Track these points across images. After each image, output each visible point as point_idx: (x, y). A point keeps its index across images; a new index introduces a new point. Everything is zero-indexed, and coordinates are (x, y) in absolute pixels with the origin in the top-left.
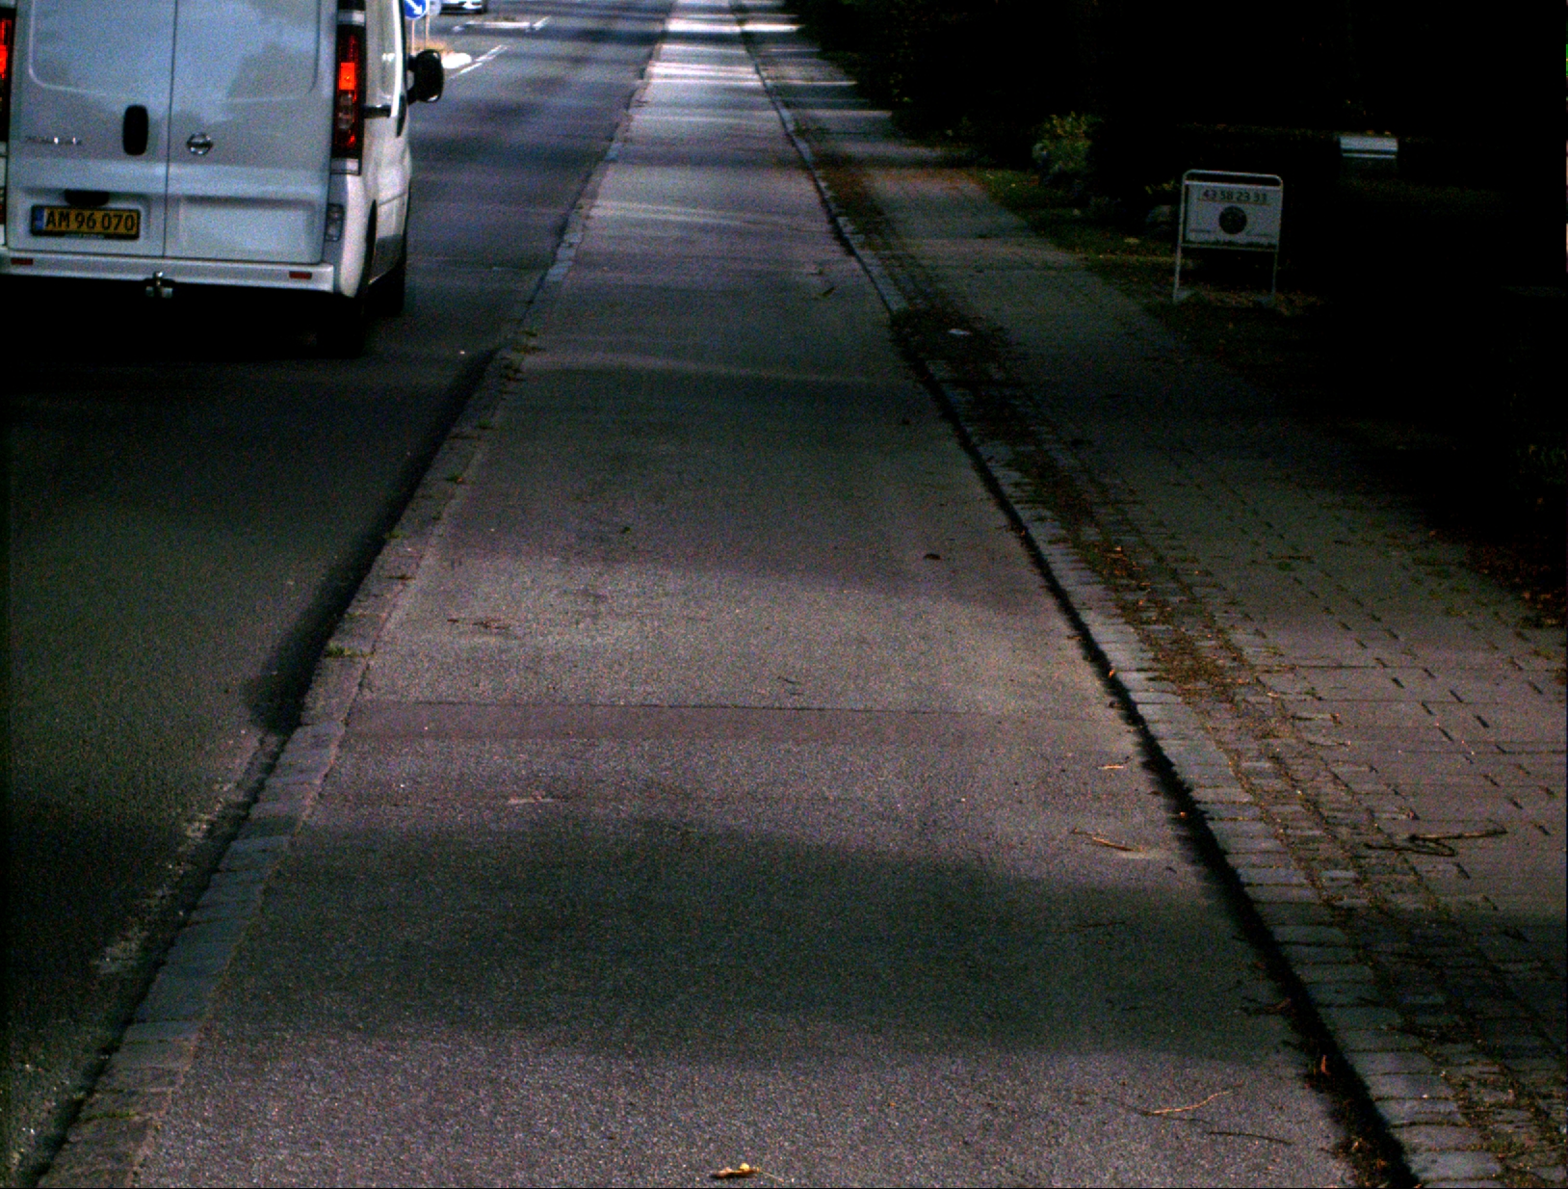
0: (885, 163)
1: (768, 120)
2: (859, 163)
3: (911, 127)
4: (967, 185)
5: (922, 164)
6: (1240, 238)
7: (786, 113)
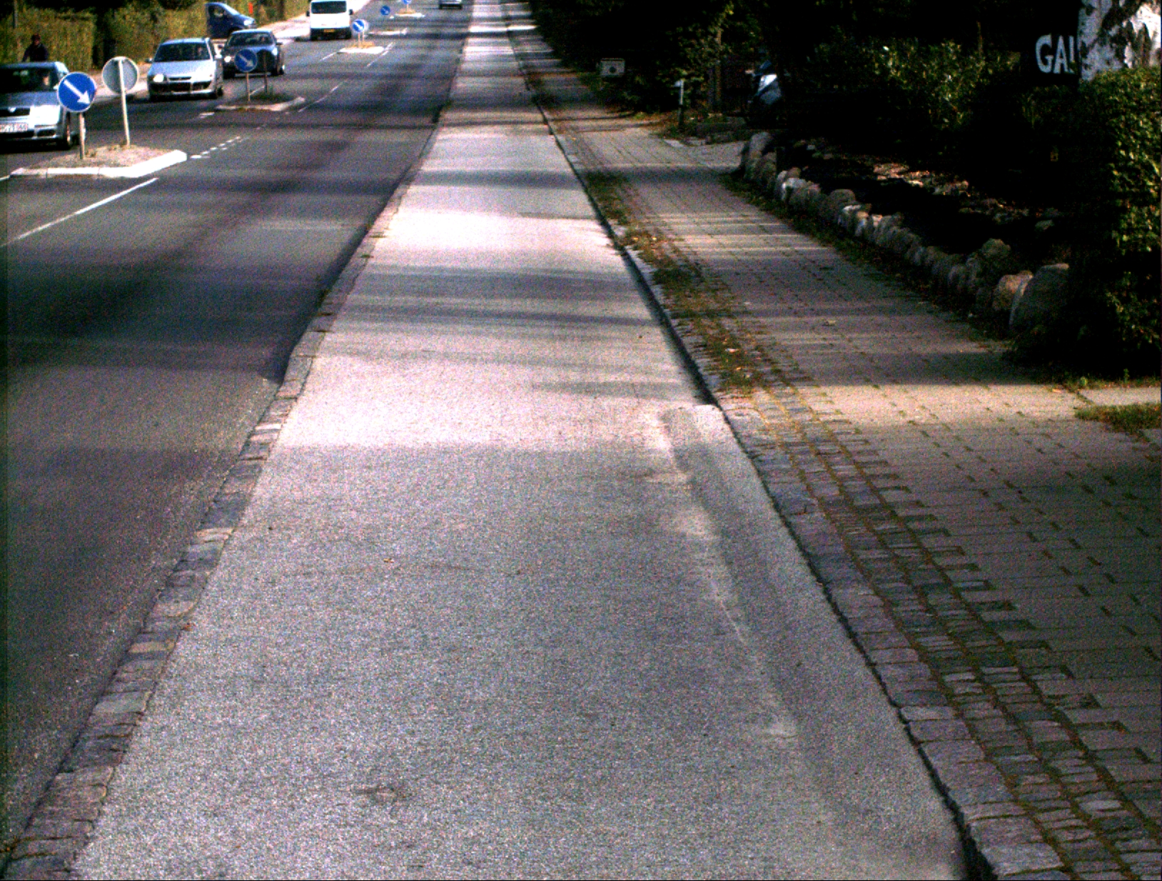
0: (550, 73)
1: (515, 64)
2: (543, 74)
3: (565, 64)
4: (573, 76)
5: (562, 73)
6: (615, 74)
7: (521, 62)
